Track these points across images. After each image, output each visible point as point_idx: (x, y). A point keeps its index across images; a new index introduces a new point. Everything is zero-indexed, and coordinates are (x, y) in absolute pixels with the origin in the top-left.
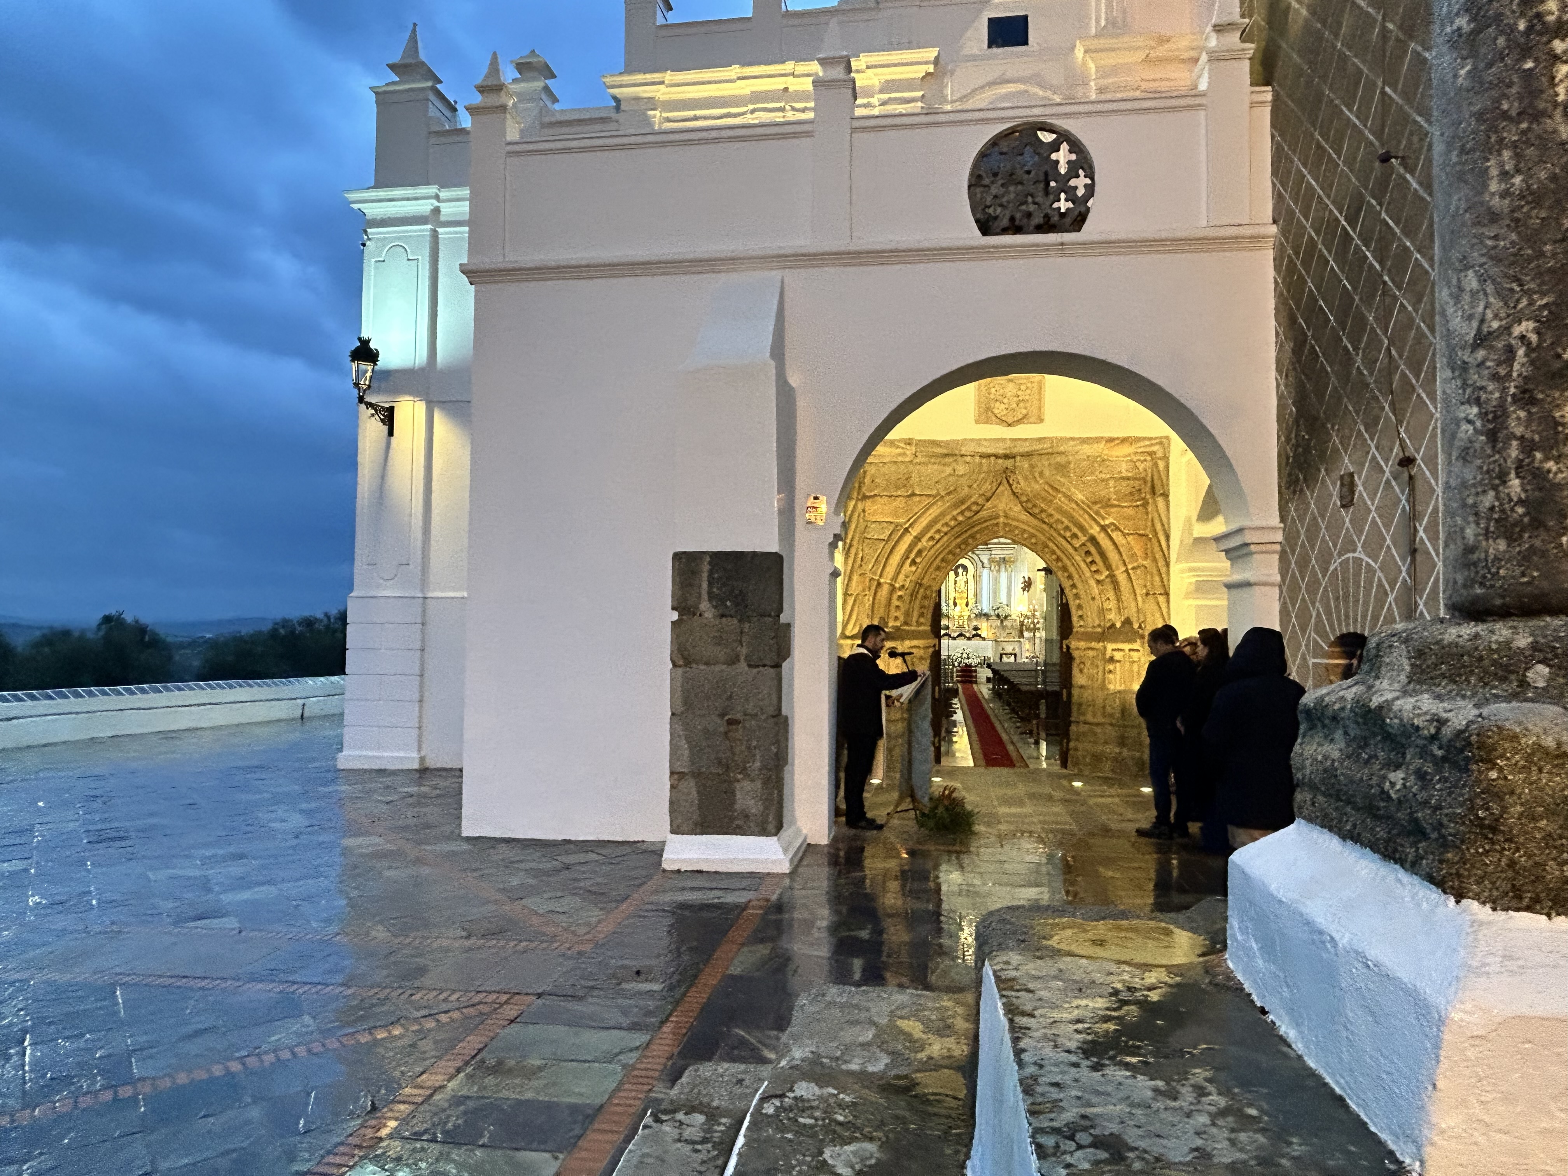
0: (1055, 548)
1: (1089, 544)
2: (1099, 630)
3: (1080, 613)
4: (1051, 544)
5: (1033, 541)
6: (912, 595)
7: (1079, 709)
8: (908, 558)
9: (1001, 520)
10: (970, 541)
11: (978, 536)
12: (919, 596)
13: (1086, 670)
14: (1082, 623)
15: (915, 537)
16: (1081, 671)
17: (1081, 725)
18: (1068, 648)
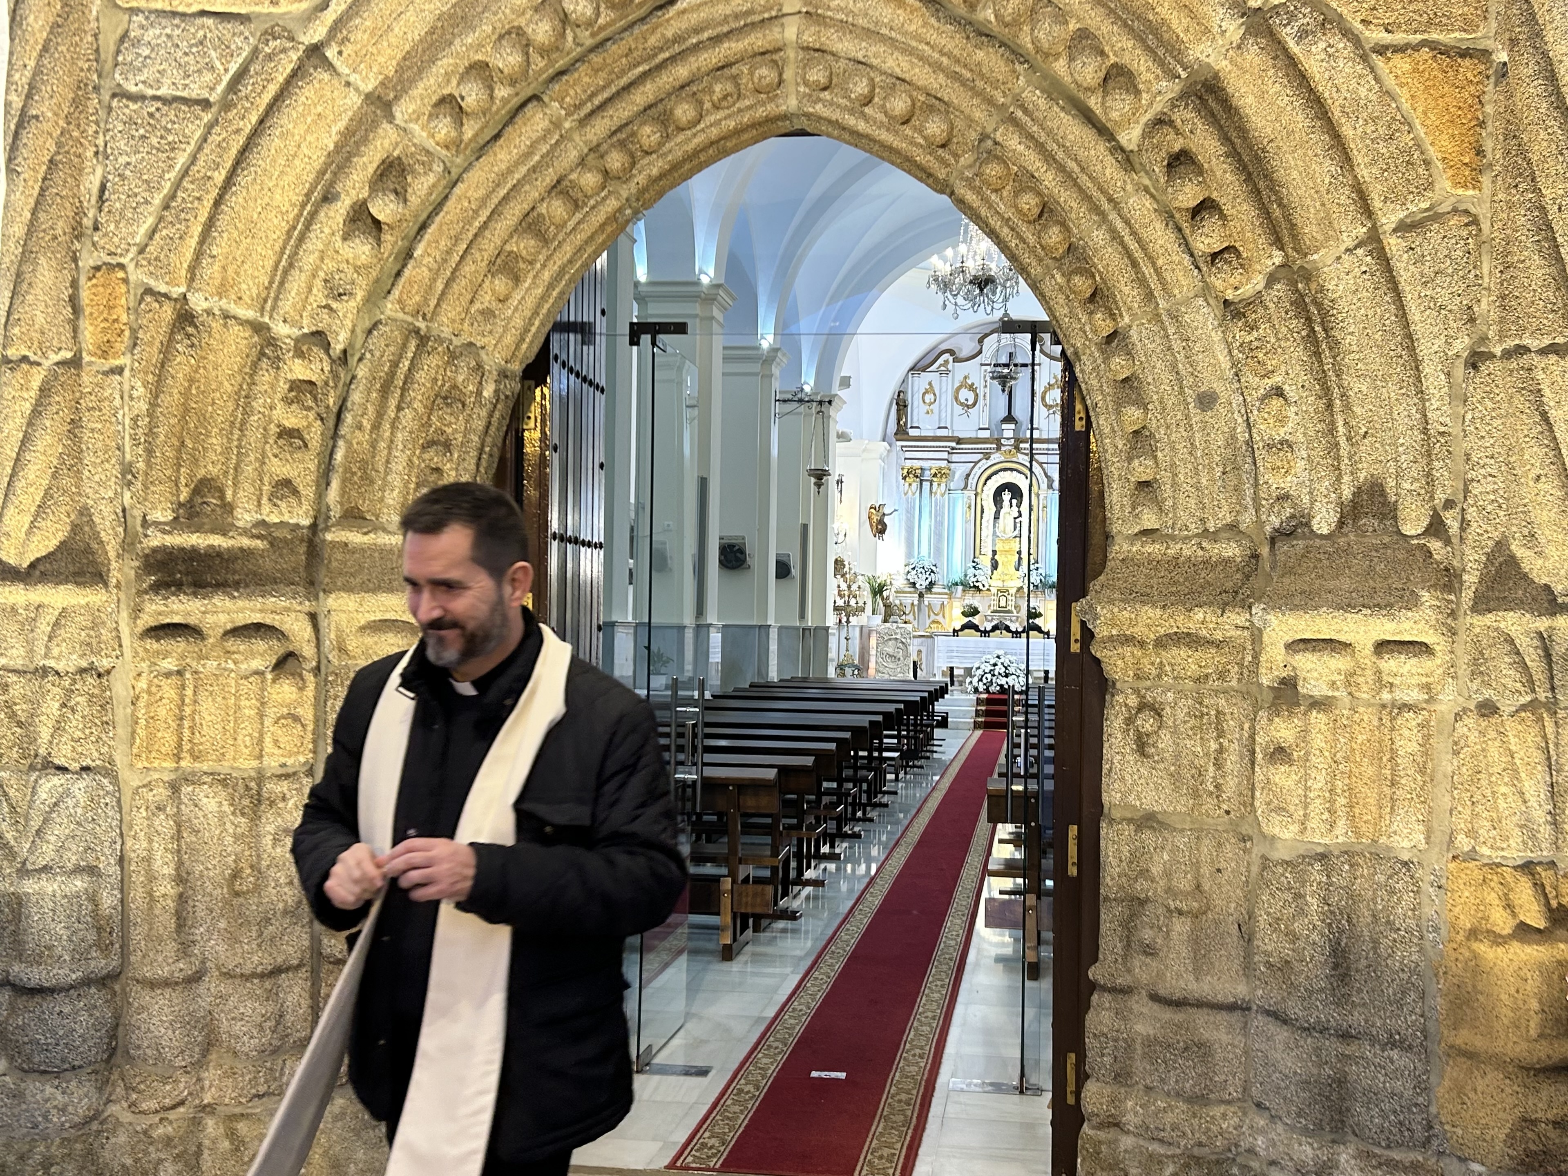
0: (1033, 161)
1: (1185, 116)
2: (1231, 550)
3: (1142, 469)
4: (1014, 143)
5: (935, 127)
6: (385, 391)
7: (1128, 926)
8: (328, 198)
9: (791, 31)
10: (649, 134)
11: (683, 112)
12: (418, 396)
13: (1165, 740)
14: (1149, 519)
15: (371, 98)
16: (1142, 746)
17: (1140, 1004)
18: (1088, 635)
